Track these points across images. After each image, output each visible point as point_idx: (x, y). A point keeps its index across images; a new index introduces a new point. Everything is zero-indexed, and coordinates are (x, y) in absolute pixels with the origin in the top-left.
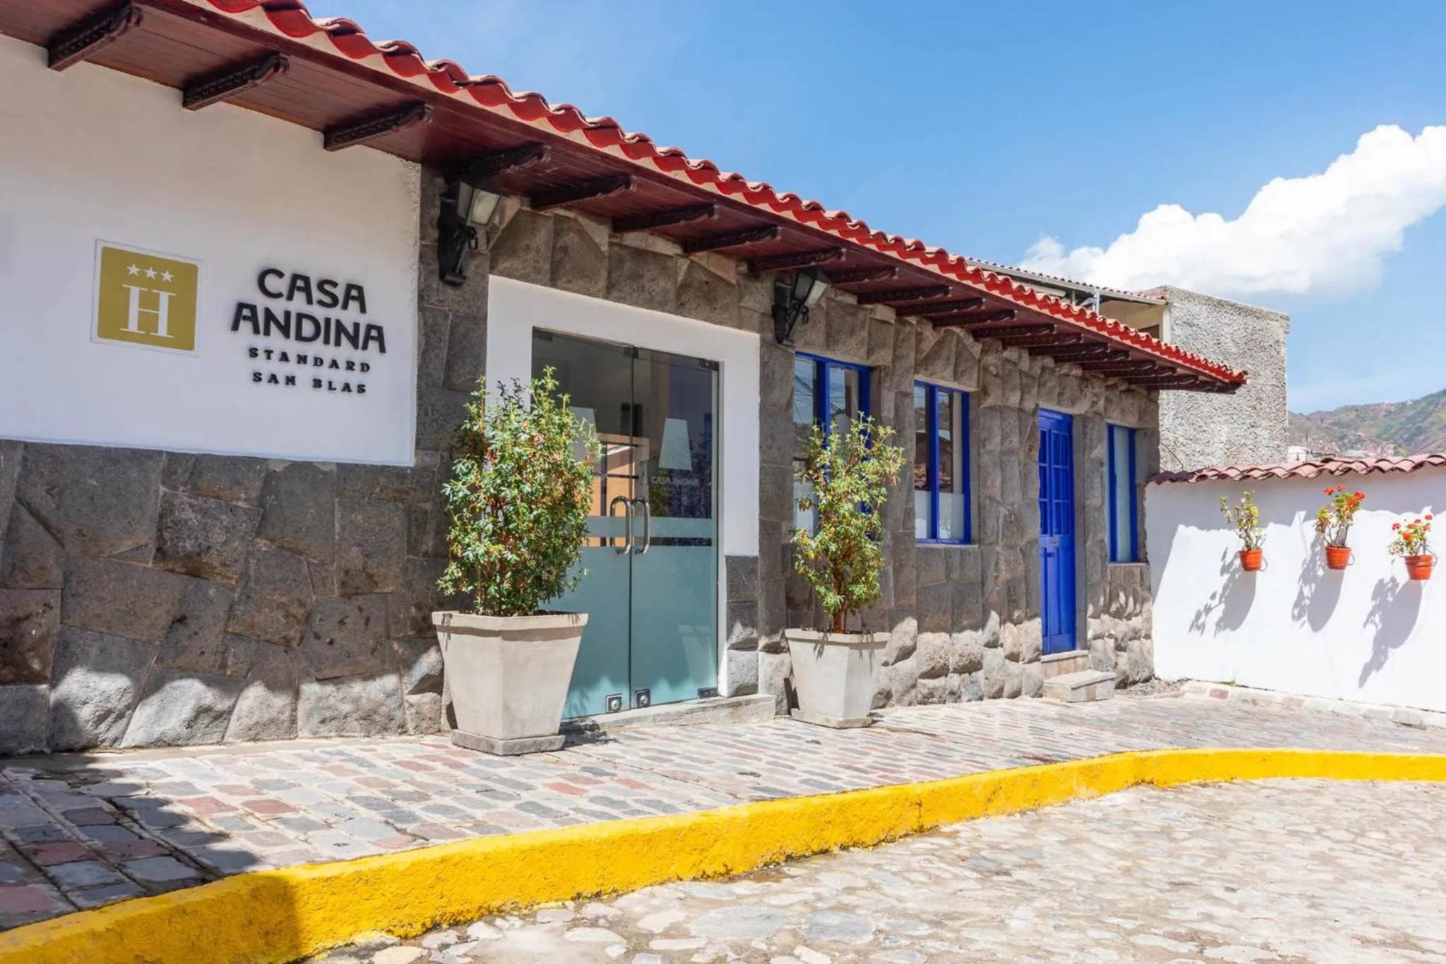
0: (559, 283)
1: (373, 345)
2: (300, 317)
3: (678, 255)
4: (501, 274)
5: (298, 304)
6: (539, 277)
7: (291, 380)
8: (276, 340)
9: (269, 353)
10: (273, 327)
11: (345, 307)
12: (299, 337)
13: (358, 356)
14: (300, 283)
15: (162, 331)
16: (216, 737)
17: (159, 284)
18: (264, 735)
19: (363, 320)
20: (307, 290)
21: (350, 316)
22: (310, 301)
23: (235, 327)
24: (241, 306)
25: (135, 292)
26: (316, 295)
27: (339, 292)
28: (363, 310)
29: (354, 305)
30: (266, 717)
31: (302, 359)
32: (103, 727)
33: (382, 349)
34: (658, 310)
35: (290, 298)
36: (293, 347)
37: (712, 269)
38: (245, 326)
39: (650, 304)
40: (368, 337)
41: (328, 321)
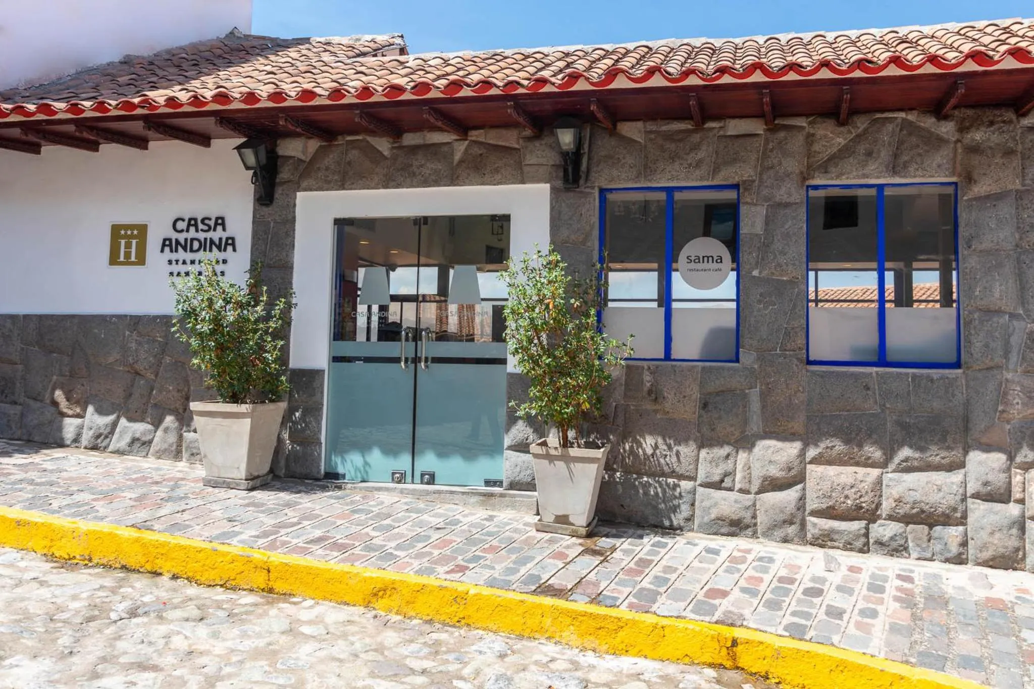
0: (346, 186)
1: (230, 248)
2: (192, 240)
3: (457, 140)
4: (305, 190)
5: (192, 233)
6: (332, 185)
7: (187, 274)
8: (181, 255)
9: (177, 261)
10: (179, 248)
11: (215, 230)
12: (192, 251)
13: (221, 256)
14: (192, 222)
15: (133, 259)
16: (144, 454)
17: (132, 237)
18: (163, 456)
19: (224, 235)
20: (196, 225)
21: (217, 234)
22: (197, 231)
23: (162, 251)
24: (165, 240)
25: (123, 242)
26: (201, 226)
27: (212, 223)
28: (224, 230)
29: (219, 228)
30: (163, 447)
31: (193, 262)
32: (99, 441)
33: (234, 250)
34: (434, 186)
35: (188, 231)
36: (189, 256)
37: (491, 142)
38: (167, 249)
39: (426, 183)
40: (227, 244)
41: (206, 239)
